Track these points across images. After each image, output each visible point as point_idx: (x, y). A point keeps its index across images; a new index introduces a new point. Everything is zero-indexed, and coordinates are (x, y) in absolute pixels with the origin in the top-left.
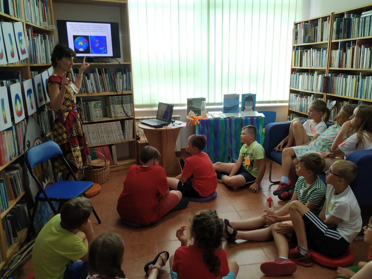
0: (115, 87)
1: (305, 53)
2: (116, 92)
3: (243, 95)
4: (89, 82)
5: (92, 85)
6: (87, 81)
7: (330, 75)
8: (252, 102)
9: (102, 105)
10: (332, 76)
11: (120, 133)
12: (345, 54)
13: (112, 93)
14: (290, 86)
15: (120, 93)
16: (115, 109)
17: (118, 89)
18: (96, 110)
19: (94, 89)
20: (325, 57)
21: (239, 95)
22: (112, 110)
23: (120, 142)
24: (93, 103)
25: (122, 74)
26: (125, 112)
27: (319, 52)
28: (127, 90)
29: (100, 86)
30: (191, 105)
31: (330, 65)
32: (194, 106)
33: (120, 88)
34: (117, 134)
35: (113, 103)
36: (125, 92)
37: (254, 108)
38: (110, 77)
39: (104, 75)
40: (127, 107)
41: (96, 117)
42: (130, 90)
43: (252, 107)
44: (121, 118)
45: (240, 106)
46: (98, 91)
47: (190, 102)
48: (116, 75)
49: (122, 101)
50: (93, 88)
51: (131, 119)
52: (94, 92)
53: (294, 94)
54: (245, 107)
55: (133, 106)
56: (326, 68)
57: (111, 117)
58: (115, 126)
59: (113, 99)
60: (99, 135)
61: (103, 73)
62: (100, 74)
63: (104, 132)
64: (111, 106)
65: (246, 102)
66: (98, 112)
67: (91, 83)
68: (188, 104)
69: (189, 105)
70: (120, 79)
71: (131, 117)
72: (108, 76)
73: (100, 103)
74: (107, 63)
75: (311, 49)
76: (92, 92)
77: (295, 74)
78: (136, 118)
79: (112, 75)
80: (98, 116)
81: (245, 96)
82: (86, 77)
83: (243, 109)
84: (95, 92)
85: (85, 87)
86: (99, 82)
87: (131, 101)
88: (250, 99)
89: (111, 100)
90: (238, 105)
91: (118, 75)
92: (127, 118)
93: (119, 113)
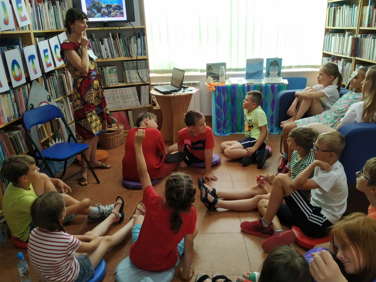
0: (129, 52)
1: (339, 10)
2: (130, 57)
3: (268, 60)
4: (103, 47)
5: (106, 50)
6: (101, 46)
7: (359, 36)
8: (277, 67)
9: (117, 70)
10: (361, 37)
11: (136, 98)
13: (127, 59)
14: (323, 49)
15: (134, 58)
16: (131, 74)
17: (132, 54)
18: (111, 75)
19: (109, 54)
20: (356, 15)
21: (263, 59)
22: (127, 75)
23: (136, 107)
24: (108, 68)
25: (137, 39)
26: (140, 78)
27: (351, 8)
28: (142, 55)
29: (115, 51)
30: (211, 71)
31: (361, 24)
32: (214, 72)
33: (135, 54)
34: (133, 99)
35: (128, 69)
36: (140, 57)
37: (280, 74)
38: (124, 41)
39: (118, 40)
40: (142, 72)
41: (112, 82)
42: (145, 55)
43: (278, 72)
44: (136, 84)
45: (264, 71)
46: (113, 56)
47: (209, 67)
48: (130, 40)
49: (137, 66)
50: (107, 54)
51: (146, 84)
52: (108, 57)
53: (326, 58)
54: (270, 72)
55: (149, 72)
56: (356, 28)
57: (127, 83)
58: (131, 92)
59: (127, 65)
60: (115, 100)
61: (117, 38)
62: (114, 39)
63: (120, 97)
64: (126, 71)
65: (271, 67)
66: (113, 77)
67: (105, 48)
68: (207, 69)
69: (209, 71)
70: (135, 43)
71: (147, 82)
72: (121, 40)
73: (115, 68)
74: (121, 28)
76: (107, 57)
77: (328, 35)
78: (152, 84)
79: (126, 40)
80: (114, 81)
81: (270, 61)
82: (100, 42)
83: (268, 74)
84: (110, 57)
85: (99, 52)
86: (114, 47)
87: (147, 66)
88: (275, 63)
89: (125, 66)
90: (262, 71)
91: (132, 40)
92: (142, 83)
93: (135, 78)
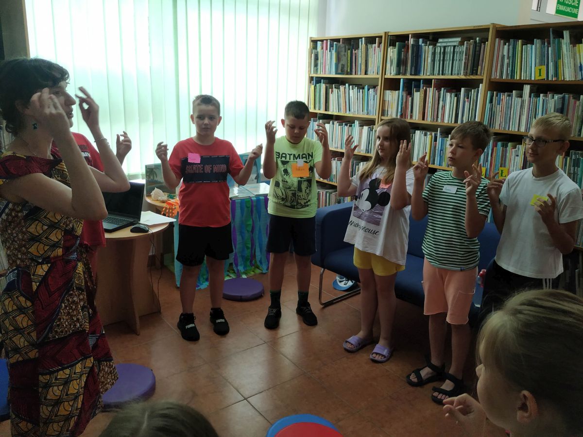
1: (335, 90)
8: (254, 167)
12: (410, 98)
20: (374, 100)
27: (361, 90)
31: (383, 112)
32: (158, 179)
37: (259, 178)
43: (255, 175)
47: (151, 170)
56: (376, 117)
68: (147, 175)
69: (149, 177)
75: (347, 85)
81: (245, 158)
